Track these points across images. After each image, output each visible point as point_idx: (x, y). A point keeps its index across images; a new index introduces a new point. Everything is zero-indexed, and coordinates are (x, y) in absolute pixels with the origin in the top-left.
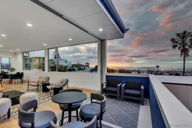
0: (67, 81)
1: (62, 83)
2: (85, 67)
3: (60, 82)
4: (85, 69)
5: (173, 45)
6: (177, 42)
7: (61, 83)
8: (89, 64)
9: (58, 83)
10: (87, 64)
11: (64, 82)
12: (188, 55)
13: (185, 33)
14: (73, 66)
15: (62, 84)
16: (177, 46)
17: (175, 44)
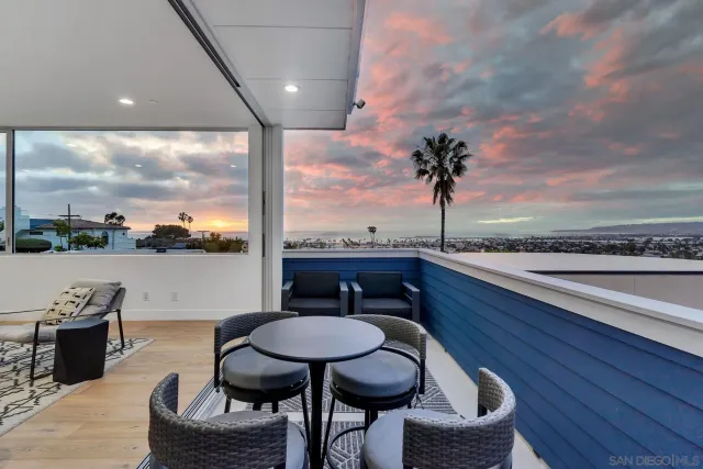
0: (118, 293)
1: (88, 304)
2: (110, 234)
3: (77, 300)
4: (105, 240)
5: (418, 168)
6: (426, 162)
7: (82, 306)
8: (121, 218)
9: (69, 309)
10: (114, 221)
11: (103, 300)
12: (449, 198)
13: (443, 138)
14: (37, 226)
15: (91, 310)
16: (428, 172)
17: (422, 167)
